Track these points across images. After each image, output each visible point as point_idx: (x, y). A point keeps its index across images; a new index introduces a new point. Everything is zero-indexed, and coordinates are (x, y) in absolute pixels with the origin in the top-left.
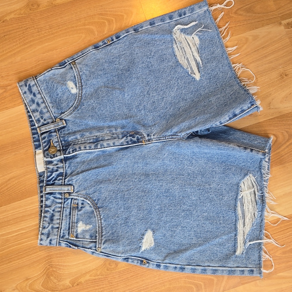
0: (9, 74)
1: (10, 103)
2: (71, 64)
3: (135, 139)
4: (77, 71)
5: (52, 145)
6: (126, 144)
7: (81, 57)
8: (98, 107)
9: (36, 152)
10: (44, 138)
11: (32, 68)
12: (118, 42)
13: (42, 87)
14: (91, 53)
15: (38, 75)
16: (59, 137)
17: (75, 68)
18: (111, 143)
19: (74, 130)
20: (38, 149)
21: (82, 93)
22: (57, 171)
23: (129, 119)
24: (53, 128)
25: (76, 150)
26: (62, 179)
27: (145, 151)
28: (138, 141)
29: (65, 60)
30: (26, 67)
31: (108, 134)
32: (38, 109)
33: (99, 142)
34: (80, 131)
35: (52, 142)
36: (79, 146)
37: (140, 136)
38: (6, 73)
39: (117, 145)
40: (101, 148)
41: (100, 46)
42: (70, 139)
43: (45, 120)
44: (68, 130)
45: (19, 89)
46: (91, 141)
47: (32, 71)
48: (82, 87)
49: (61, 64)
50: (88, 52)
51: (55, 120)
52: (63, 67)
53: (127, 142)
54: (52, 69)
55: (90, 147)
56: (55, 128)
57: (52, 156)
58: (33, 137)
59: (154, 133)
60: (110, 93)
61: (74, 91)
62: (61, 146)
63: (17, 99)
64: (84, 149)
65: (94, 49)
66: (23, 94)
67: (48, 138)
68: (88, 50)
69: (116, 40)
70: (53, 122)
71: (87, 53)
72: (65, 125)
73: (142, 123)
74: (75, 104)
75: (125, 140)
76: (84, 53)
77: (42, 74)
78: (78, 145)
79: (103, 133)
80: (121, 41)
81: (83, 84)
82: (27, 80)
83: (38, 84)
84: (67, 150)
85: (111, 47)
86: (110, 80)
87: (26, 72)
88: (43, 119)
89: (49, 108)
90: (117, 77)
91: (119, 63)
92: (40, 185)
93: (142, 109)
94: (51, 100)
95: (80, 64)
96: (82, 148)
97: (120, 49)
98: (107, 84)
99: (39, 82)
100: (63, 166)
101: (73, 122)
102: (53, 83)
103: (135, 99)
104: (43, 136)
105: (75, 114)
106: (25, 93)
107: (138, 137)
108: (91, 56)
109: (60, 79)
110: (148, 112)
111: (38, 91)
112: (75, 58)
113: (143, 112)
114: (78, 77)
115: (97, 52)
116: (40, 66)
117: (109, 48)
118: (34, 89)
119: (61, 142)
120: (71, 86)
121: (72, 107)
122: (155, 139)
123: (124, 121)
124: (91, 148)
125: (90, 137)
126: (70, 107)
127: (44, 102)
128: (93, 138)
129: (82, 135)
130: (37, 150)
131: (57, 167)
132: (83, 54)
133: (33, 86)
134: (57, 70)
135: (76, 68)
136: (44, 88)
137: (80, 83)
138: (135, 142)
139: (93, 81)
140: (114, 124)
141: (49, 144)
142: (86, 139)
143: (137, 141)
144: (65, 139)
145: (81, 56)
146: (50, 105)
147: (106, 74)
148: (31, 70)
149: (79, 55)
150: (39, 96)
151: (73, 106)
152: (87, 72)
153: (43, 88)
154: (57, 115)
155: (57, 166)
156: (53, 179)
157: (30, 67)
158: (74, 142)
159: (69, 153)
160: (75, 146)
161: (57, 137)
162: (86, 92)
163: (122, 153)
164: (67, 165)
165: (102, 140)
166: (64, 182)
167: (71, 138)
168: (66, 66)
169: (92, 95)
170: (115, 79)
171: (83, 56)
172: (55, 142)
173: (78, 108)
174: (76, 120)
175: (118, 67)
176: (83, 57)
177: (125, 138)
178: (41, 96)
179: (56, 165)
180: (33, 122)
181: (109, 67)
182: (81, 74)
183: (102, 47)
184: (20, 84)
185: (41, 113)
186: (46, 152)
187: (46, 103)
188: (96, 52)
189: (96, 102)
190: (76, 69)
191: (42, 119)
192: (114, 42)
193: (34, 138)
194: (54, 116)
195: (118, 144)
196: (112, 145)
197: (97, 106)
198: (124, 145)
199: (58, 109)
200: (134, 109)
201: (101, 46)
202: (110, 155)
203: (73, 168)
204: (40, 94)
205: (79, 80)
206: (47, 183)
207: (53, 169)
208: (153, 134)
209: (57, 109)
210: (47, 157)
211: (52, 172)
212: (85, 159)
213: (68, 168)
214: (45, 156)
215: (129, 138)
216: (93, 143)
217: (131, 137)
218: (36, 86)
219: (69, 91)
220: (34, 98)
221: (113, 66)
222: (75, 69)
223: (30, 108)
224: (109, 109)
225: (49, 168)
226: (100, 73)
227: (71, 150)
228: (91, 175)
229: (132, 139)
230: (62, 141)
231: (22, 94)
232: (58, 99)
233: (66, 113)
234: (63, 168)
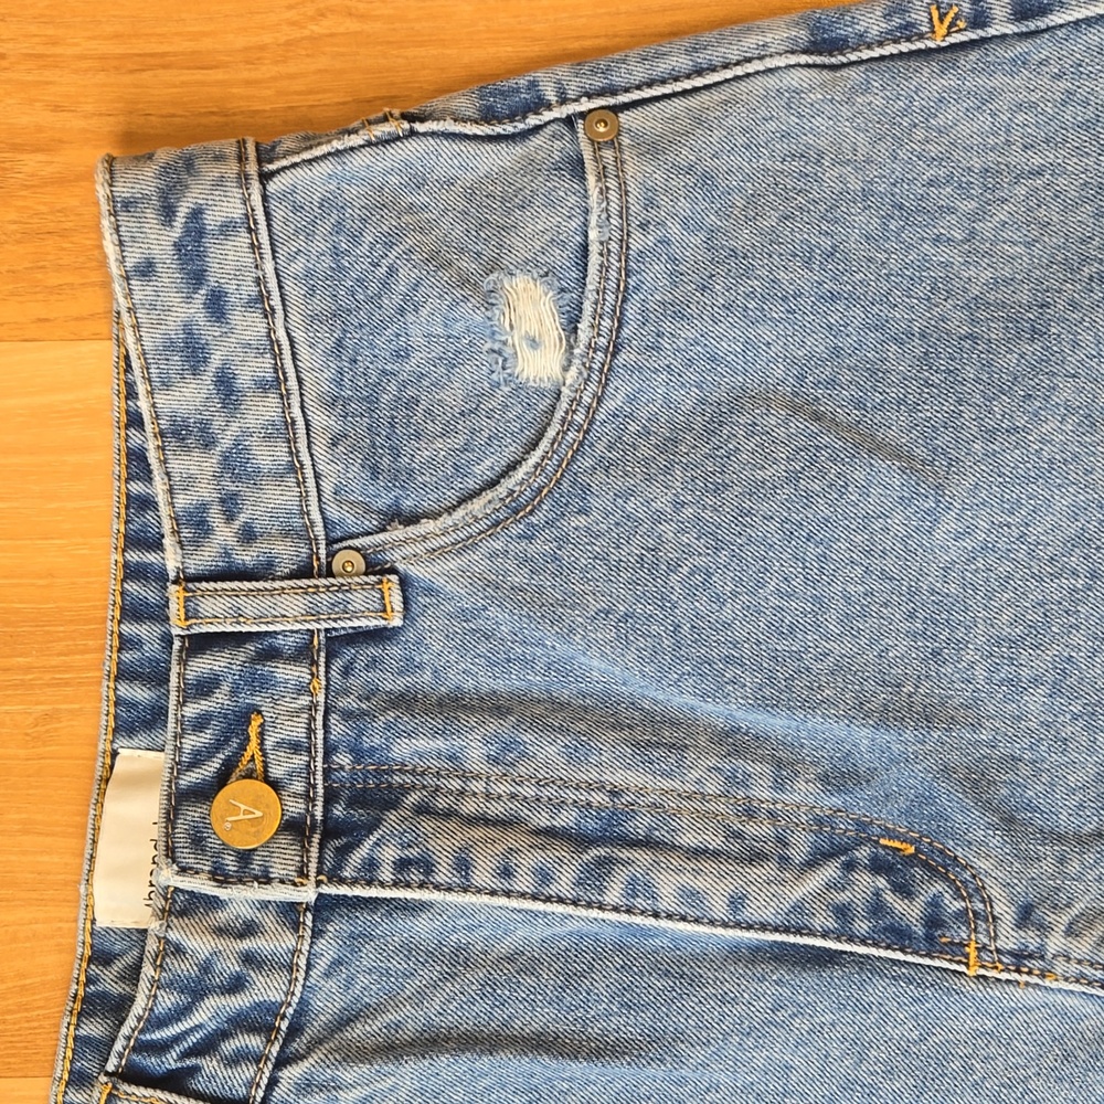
0: (58, 50)
1: (12, 294)
2: (580, 125)
3: (910, 912)
4: (614, 207)
5: (252, 759)
6: (831, 924)
7: (675, 95)
8: (698, 561)
9: (114, 754)
10: (205, 687)
11: (253, 56)
12: (1022, 47)
13: (292, 258)
14: (771, 81)
15: (288, 144)
16: (321, 709)
17: (602, 175)
18: (716, 888)
19: (454, 680)
20: (136, 742)
21: (599, 401)
22: (236, 985)
23: (908, 735)
24: (298, 627)
25: (427, 866)
26: (258, 1059)
27: (956, 1025)
28: (930, 938)
29: (539, 75)
30: (205, 34)
31: (712, 806)
32: (218, 422)
33: (625, 854)
34: (495, 706)
35: (261, 735)
36: (458, 837)
37: (958, 896)
38: (33, 29)
39: (756, 918)
40: (629, 911)
41: (863, 42)
42: (402, 750)
43: (248, 535)
44: (410, 666)
45: (106, 223)
46: (566, 819)
47: (248, 83)
48: (614, 355)
49: (501, 106)
50: (750, 68)
51: (331, 555)
52: (509, 129)
53: (842, 912)
54: (420, 127)
55: (544, 877)
56: (314, 626)
57: (230, 864)
58: (121, 635)
59: (1075, 911)
60: (823, 473)
61: (542, 364)
62: (320, 791)
63: (70, 279)
64: (497, 884)
65: (804, 59)
66: (128, 279)
67: (234, 692)
68: (751, 42)
69: (1010, 29)
70: (304, 571)
71: (739, 71)
72: (397, 622)
73: (1004, 791)
74: (520, 473)
75: (828, 887)
76: (713, 69)
77: (325, 149)
78: (452, 825)
79: (677, 785)
80: (1042, 49)
81: (626, 332)
82: (189, 164)
83: (269, 226)
84: (358, 844)
85: (950, 81)
86: (852, 362)
87: (199, 75)
88: (237, 524)
89: (302, 445)
90: (919, 352)
91: (973, 233)
92: (82, 1032)
93: (1036, 681)
94: (339, 384)
95: (652, 148)
96: (482, 876)
97: (1020, 118)
98: (816, 385)
99: (279, 214)
100: (295, 952)
101: (464, 615)
102: (392, 255)
103: (1009, 577)
104: (202, 665)
105: (493, 555)
106: (147, 270)
107: (935, 903)
108: (764, 112)
109: (459, 231)
110: (1075, 717)
111: (258, 281)
112: (627, 90)
113: (1035, 701)
114: (604, 268)
115: (823, 85)
116: (323, 62)
117: (930, 81)
118: (229, 261)
119: (329, 750)
120: (529, 326)
121: (489, 495)
122: (1074, 968)
123: (865, 732)
124: (553, 890)
125: (565, 785)
126: (471, 484)
127: (276, 383)
128: (583, 797)
129: (507, 748)
130: (125, 742)
131: (249, 959)
132: (699, 72)
133: (227, 229)
134: (456, 146)
135: (612, 183)
136: (309, 274)
137: (606, 323)
138: (898, 936)
139: (720, 329)
140: (776, 724)
141: (235, 743)
142: (529, 791)
143: (919, 930)
144: (366, 743)
145: (676, 79)
146: (319, 419)
147: (834, 297)
148: (245, 75)
149: (662, 67)
150: (249, 326)
151: (501, 490)
152: (696, 240)
153: (298, 266)
154: (350, 520)
155: (247, 944)
156: (193, 1039)
157: (241, 42)
158: (429, 781)
159: (369, 872)
160: (427, 825)
161: (304, 700)
162: (631, 399)
163: (774, 986)
164: (328, 948)
165: (648, 843)
166: (273, 1083)
167: (413, 746)
168: (537, 129)
169: (675, 441)
170: (899, 362)
171: (696, 90)
172: (279, 745)
173: (533, 520)
174: (493, 612)
175: (946, 265)
176: (693, 102)
177: (830, 871)
178: (270, 330)
179: (241, 936)
180: (150, 516)
181: (879, 249)
182: (637, 242)
183: (877, 52)
184: (123, 190)
185: (235, 464)
186: (192, 814)
187: (295, 401)
188: (812, 89)
189: (688, 511)
190: (613, 196)
191: (230, 517)
192: (983, 41)
193: (125, 643)
194: (324, 518)
195: (768, 915)
196: (720, 909)
197: (688, 551)
198: (812, 933)
199: (375, 472)
200: (970, 655)
201: (869, 47)
202: (682, 969)
203: (363, 980)
204: (269, 314)
205: (610, 298)
206: (136, 1058)
207: (206, 968)
208: (1065, 919)
209: (366, 474)
210: (191, 862)
211: (196, 991)
212: (477, 939)
213: (327, 975)
214: (171, 853)
215: (866, 883)
216: (578, 840)
217: (882, 882)
218: (243, 239)
219: (499, 353)
220: (208, 331)
221: (910, 247)
222: (604, 192)
223: (160, 399)
224: (774, 601)
225: (179, 950)
226: (793, 277)
227: (389, 854)
228: (486, 1082)
229: (889, 897)
230: (335, 749)
231: (115, 270)
232: (392, 387)
233: (427, 526)
234: (291, 968)
